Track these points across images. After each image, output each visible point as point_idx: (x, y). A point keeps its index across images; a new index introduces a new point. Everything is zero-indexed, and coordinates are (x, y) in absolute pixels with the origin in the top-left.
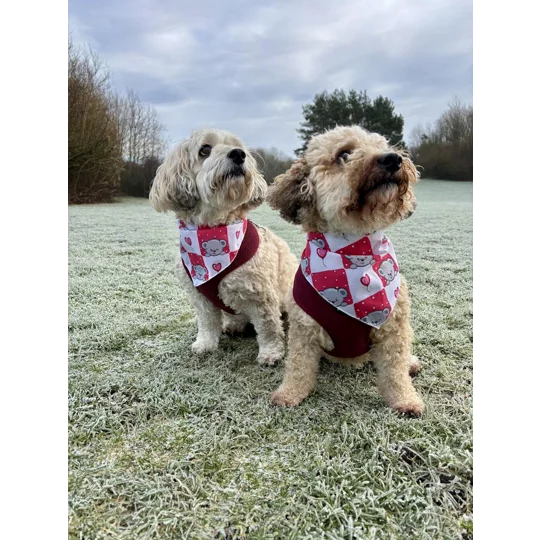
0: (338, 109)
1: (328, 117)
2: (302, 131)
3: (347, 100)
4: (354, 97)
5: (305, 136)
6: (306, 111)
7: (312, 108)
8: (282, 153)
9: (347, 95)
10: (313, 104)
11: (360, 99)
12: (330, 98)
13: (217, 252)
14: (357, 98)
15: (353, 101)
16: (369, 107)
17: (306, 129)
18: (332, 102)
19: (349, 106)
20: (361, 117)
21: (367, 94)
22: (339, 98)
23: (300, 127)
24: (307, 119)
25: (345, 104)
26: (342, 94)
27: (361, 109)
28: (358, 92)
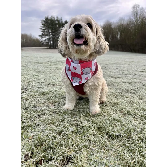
0: (53, 23)
1: (50, 25)
2: (41, 29)
3: (56, 20)
4: (58, 19)
5: (42, 31)
6: (42, 22)
7: (44, 21)
8: (34, 36)
9: (56, 18)
10: (44, 20)
11: (60, 20)
12: (50, 18)
13: (88, 73)
14: (59, 20)
15: (58, 21)
16: (63, 23)
17: (42, 28)
18: (51, 20)
19: (57, 22)
20: (61, 26)
21: (62, 19)
22: (53, 19)
23: (40, 27)
24: (42, 25)
25: (55, 21)
26: (54, 17)
27: (60, 24)
28: (59, 18)
